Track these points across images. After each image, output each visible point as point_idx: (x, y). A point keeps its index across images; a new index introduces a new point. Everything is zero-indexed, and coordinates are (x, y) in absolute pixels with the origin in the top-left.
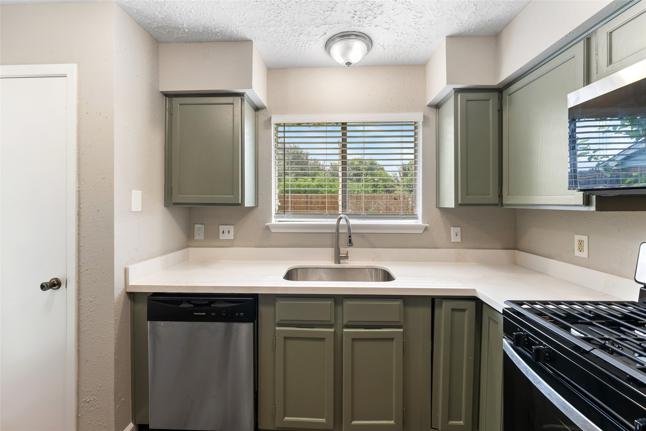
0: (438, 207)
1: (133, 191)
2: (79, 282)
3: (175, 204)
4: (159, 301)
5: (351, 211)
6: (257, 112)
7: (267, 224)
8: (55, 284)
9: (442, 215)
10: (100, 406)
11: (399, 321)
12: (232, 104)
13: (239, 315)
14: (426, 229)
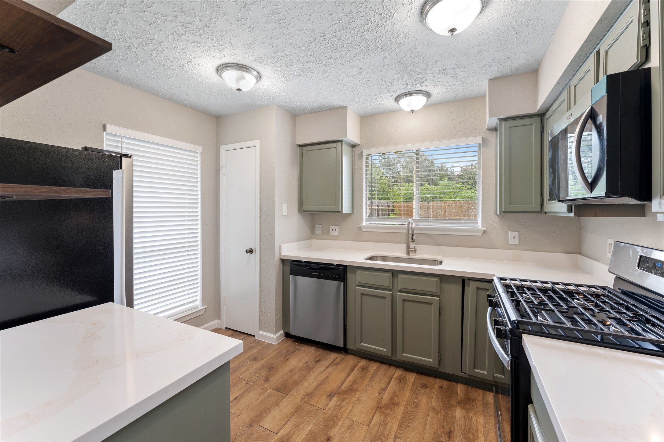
0: (496, 214)
1: (283, 204)
2: (260, 251)
3: (304, 211)
4: (295, 264)
5: (422, 217)
6: (353, 149)
7: (359, 225)
8: (250, 251)
9: (500, 221)
10: (269, 316)
11: (436, 292)
12: (336, 148)
13: (335, 276)
14: (485, 232)
